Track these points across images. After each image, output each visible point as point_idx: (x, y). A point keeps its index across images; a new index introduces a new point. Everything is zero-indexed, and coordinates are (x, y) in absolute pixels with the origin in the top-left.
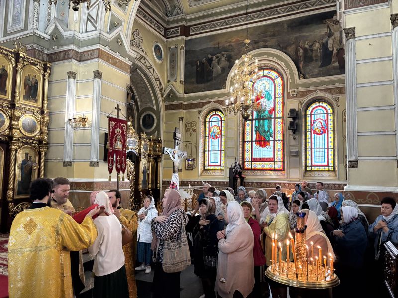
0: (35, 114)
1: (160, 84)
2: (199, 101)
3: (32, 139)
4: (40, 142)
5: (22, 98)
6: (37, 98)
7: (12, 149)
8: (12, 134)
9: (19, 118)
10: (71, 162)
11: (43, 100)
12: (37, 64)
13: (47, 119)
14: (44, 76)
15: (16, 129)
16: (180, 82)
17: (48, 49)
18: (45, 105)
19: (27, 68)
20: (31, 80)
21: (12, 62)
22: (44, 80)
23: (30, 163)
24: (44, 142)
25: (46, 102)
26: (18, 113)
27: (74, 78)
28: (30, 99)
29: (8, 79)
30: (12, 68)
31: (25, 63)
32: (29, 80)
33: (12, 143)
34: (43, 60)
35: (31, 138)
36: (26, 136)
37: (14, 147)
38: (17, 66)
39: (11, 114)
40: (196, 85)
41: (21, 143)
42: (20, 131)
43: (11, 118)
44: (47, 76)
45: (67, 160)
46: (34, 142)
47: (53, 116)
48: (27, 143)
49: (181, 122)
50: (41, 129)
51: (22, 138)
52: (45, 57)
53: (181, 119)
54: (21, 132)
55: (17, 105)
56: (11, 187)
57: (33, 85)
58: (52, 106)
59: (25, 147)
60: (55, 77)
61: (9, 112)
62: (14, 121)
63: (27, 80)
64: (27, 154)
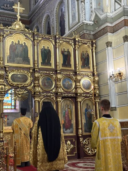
0: (89, 76)
3: (89, 94)
4: (95, 95)
5: (80, 68)
6: (90, 65)
7: (78, 101)
8: (77, 92)
9: (80, 80)
11: (93, 66)
12: (87, 43)
13: (97, 79)
14: (92, 50)
15: (79, 88)
17: (93, 31)
18: (95, 70)
19: (82, 47)
20: (85, 54)
21: (72, 46)
22: (92, 52)
23: (89, 110)
24: (97, 95)
25: (95, 67)
26: (79, 78)
27: (111, 46)
28: (85, 67)
29: (71, 57)
30: (72, 49)
31: (80, 44)
32: (83, 55)
33: (77, 97)
34: (91, 40)
36: (85, 92)
37: (79, 100)
38: (75, 47)
39: (75, 78)
41: (83, 97)
42: (82, 89)
43: (75, 81)
44: (94, 49)
45: (113, 106)
46: (91, 96)
47: (100, 76)
48: (86, 97)
50: (94, 87)
51: (83, 94)
52: (92, 37)
54: (82, 90)
55: (78, 73)
56: (80, 127)
57: (86, 57)
58: (99, 69)
59: (86, 100)
60: (99, 49)
61: (74, 77)
62: (77, 83)
63: (82, 55)
64: (87, 104)
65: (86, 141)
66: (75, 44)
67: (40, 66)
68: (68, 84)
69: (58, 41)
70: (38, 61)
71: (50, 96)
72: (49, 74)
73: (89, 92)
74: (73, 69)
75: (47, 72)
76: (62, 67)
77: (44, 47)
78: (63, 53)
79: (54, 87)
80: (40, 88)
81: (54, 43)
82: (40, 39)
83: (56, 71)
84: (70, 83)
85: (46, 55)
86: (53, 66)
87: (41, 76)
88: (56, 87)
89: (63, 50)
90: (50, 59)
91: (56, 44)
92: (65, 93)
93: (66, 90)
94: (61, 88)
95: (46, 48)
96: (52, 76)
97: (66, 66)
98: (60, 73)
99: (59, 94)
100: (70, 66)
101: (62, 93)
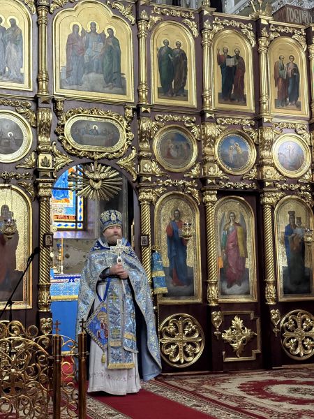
0: (300, 132)
3: (298, 183)
5: (273, 105)
6: (300, 99)
7: (265, 204)
8: (262, 176)
9: (272, 142)
11: (311, 101)
12: (294, 34)
14: (308, 53)
15: (268, 164)
19: (276, 45)
20: (285, 66)
21: (249, 40)
22: (309, 61)
23: (298, 230)
26: (268, 135)
28: (287, 105)
30: (250, 51)
31: (272, 36)
32: (282, 69)
33: (263, 192)
34: (303, 24)
35: (295, 181)
36: (286, 177)
37: (268, 200)
38: (258, 44)
39: (258, 137)
41: (279, 192)
42: (276, 168)
43: (257, 146)
46: (303, 188)
48: (290, 191)
51: (280, 182)
54: (278, 171)
55: (265, 120)
56: (271, 278)
57: (290, 76)
59: (287, 200)
61: (254, 135)
62: (263, 150)
63: (279, 68)
64: (292, 214)
65: (287, 320)
66: (258, 36)
67: (155, 99)
68: (235, 152)
69: (207, 25)
70: (148, 83)
71: (184, 187)
72: (181, 122)
73: (299, 178)
74: (252, 108)
75: (176, 118)
76: (220, 102)
77: (167, 43)
78: (221, 61)
79: (197, 161)
80: (154, 164)
81: (195, 31)
82: (156, 19)
83: (202, 114)
84: (241, 150)
85: (173, 66)
86: (193, 101)
87: (159, 127)
88: (202, 161)
89: (221, 53)
90: (185, 78)
91: (201, 35)
92: (226, 181)
93: (229, 170)
94: (216, 166)
95: (173, 46)
96: (190, 128)
97: (232, 101)
98: (213, 121)
99: (209, 181)
100: (243, 100)
101: (218, 179)
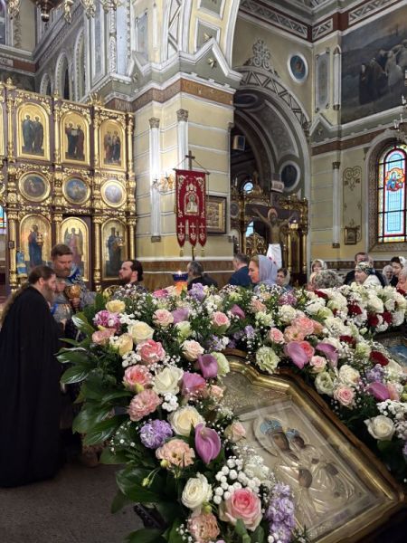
0: (120, 179)
1: (303, 116)
2: (366, 131)
3: (118, 211)
4: (127, 213)
5: (102, 162)
6: (120, 159)
7: (95, 223)
8: (94, 206)
9: (100, 186)
10: (159, 237)
11: (127, 161)
12: (118, 117)
13: (132, 184)
14: (126, 130)
15: (98, 199)
16: (334, 107)
17: (131, 96)
18: (130, 167)
19: (106, 124)
20: (112, 138)
21: (87, 120)
22: (127, 135)
23: (117, 239)
24: (131, 214)
25: (130, 163)
26: (98, 180)
27: (158, 127)
29: (84, 141)
30: (88, 127)
31: (103, 118)
33: (94, 216)
34: (125, 111)
35: (116, 209)
36: (110, 207)
37: (97, 221)
38: (93, 123)
39: (91, 182)
40: (359, 107)
41: (105, 216)
42: (103, 202)
43: (91, 187)
44: (130, 130)
45: (155, 234)
46: (121, 214)
47: (140, 180)
48: (112, 216)
49: (336, 170)
50: (128, 198)
51: (107, 210)
52: (128, 106)
53: (337, 165)
54: (105, 203)
55: (96, 171)
56: (98, 267)
58: (138, 168)
59: (111, 221)
60: (138, 131)
61: (89, 179)
62: (95, 190)
63: (107, 139)
65: (107, 291)
66: (93, 118)
67: (20, 154)
68: (76, 190)
69: (56, 108)
70: (14, 143)
71: (40, 211)
72: (39, 170)
73: (118, 208)
74: (89, 163)
75: (35, 167)
76: (66, 158)
77: (28, 117)
78: (68, 132)
79: (50, 195)
80: (19, 196)
81: (49, 111)
82: (20, 100)
83: (53, 165)
84: (81, 189)
85: (33, 134)
86: (47, 157)
87: (23, 172)
88: (53, 195)
90: (42, 141)
91: (53, 114)
92: (69, 208)
93: (72, 201)
94: (63, 198)
96: (45, 174)
97: (75, 158)
98: (59, 170)
99: (57, 208)
100: (82, 157)
101: (63, 207)
